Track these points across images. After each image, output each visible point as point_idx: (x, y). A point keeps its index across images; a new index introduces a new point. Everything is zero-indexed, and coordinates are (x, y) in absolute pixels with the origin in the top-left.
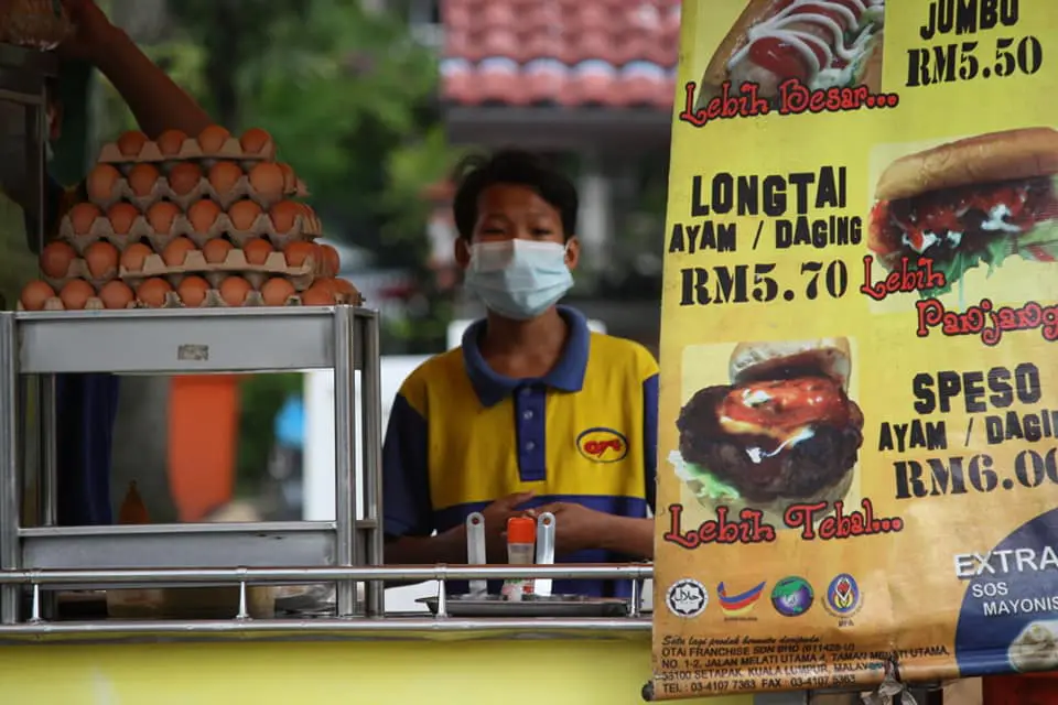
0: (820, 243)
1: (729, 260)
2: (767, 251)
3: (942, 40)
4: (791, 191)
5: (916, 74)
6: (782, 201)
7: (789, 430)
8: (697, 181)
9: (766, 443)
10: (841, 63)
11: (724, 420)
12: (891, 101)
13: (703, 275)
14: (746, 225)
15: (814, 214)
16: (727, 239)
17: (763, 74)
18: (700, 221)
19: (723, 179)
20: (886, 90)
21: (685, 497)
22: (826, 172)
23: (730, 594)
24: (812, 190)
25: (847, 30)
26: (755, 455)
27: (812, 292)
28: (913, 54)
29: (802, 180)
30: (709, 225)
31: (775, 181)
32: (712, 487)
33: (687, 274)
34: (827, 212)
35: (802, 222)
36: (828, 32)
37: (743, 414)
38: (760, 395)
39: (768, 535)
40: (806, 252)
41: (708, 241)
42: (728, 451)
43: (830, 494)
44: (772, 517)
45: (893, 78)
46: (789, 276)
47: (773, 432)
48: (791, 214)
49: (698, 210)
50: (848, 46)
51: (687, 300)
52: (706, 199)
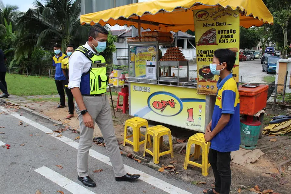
0: (210, 57)
1: (202, 58)
2: (206, 57)
3: (222, 39)
4: (207, 52)
5: (220, 41)
6: (207, 53)
7: (208, 73)
8: (199, 51)
9: (206, 74)
10: (212, 41)
11: (202, 71)
12: (217, 44)
13: (200, 59)
14: (204, 55)
15: (209, 54)
16: (202, 56)
17: (205, 42)
18: (199, 54)
19: (201, 51)
20: (217, 43)
21: (199, 78)
22: (211, 50)
23: (203, 86)
24: (209, 52)
25: (212, 38)
26: (205, 74)
27: (209, 61)
28: (219, 40)
29: (208, 51)
30: (200, 55)
31: (206, 51)
32: (201, 77)
33: (199, 59)
34: (211, 54)
35: (208, 55)
36: (211, 38)
37: (204, 71)
38: (205, 70)
39: (206, 81)
40: (209, 57)
41: (200, 56)
42: (202, 74)
43: (211, 78)
44: (206, 80)
45: (218, 42)
46: (207, 59)
47: (206, 73)
48: (207, 54)
49: (199, 53)
50: (213, 39)
51: (199, 61)
52: (200, 52)
